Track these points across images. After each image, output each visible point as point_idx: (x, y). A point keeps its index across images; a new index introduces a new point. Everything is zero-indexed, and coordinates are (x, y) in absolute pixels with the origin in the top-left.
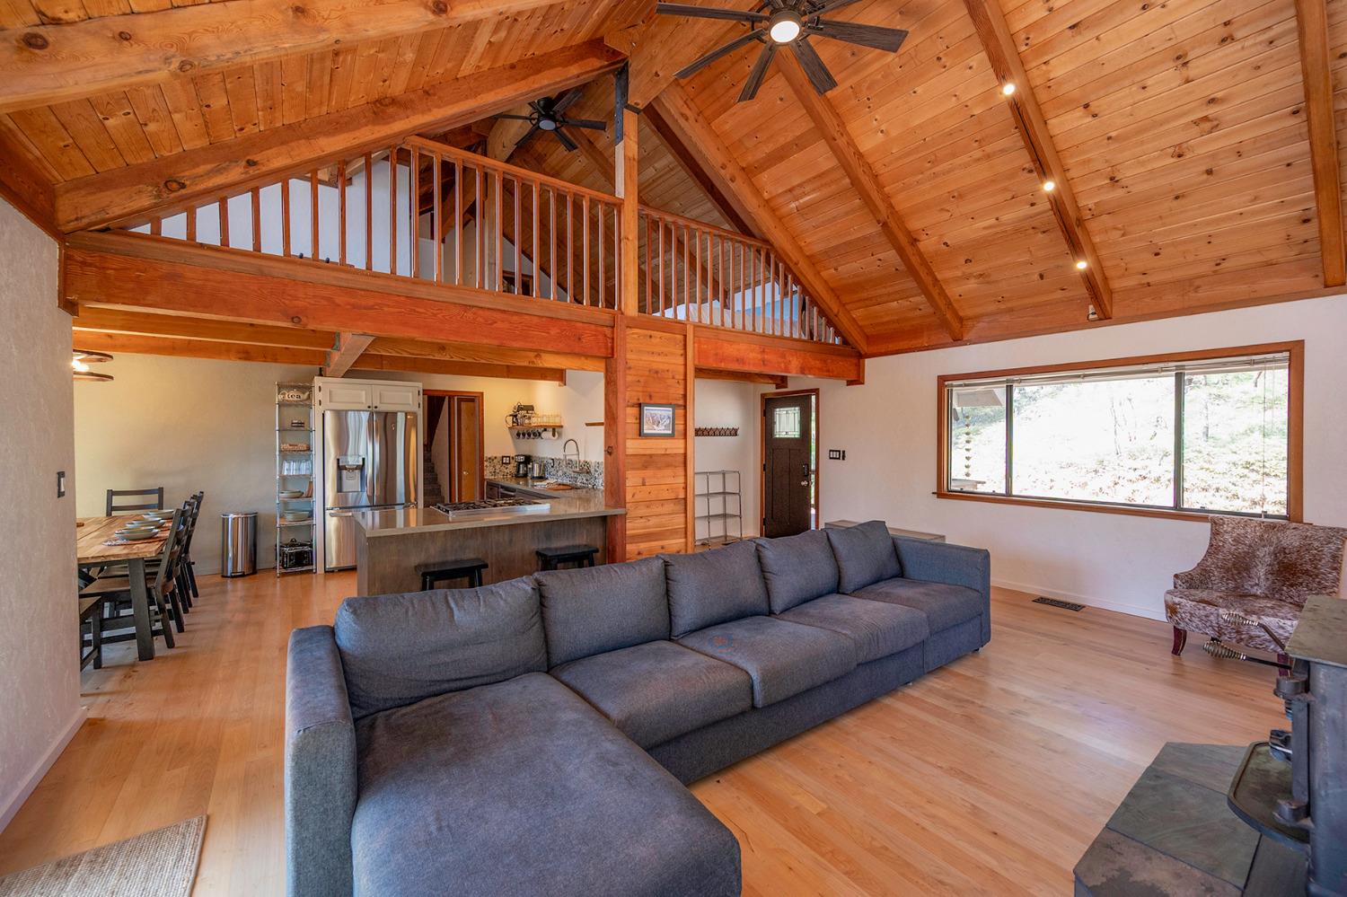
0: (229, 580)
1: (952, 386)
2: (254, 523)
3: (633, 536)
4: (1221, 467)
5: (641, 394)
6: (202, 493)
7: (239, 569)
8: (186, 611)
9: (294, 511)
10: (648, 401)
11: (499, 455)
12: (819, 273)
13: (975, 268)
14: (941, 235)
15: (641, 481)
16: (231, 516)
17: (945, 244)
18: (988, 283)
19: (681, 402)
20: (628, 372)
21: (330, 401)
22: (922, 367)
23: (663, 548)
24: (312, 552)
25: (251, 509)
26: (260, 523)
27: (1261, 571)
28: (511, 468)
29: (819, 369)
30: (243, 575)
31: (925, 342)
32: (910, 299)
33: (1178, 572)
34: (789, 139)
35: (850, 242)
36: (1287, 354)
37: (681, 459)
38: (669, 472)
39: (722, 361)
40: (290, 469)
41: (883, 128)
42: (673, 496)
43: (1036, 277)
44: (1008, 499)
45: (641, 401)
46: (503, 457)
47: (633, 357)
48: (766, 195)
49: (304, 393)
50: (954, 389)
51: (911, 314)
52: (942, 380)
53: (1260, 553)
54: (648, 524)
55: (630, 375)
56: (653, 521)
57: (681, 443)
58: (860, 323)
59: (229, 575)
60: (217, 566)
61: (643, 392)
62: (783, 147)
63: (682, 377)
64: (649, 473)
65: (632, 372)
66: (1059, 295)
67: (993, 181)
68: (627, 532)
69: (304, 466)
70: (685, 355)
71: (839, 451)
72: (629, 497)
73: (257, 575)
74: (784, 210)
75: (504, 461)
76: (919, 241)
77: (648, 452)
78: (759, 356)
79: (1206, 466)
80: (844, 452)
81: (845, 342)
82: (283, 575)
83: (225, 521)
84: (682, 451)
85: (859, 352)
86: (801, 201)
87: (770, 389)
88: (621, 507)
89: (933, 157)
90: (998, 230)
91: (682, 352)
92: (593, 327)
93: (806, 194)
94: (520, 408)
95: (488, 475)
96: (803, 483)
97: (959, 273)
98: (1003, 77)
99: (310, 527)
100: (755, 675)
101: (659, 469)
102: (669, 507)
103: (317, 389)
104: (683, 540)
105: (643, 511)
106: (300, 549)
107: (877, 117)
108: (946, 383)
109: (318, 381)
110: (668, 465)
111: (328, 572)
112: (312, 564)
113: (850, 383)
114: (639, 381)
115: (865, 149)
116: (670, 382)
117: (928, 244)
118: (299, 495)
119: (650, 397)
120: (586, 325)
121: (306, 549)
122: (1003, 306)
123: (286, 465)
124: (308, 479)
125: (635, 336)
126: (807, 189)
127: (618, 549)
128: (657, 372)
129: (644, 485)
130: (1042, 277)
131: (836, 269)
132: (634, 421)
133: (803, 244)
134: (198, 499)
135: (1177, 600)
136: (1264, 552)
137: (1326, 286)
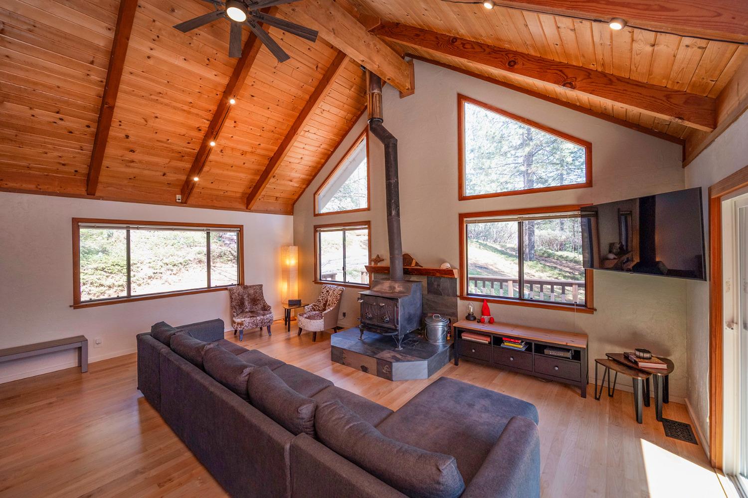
17: (127, 136)
27: (247, 303)
36: (239, 229)
43: (161, 174)
44: (129, 299)
52: (75, 220)
76: (112, 126)
90: (166, 145)
97: (119, 155)
108: (80, 224)
117: (115, 130)
130: (164, 175)
135: (243, 320)
136: (245, 297)
137: (247, 209)
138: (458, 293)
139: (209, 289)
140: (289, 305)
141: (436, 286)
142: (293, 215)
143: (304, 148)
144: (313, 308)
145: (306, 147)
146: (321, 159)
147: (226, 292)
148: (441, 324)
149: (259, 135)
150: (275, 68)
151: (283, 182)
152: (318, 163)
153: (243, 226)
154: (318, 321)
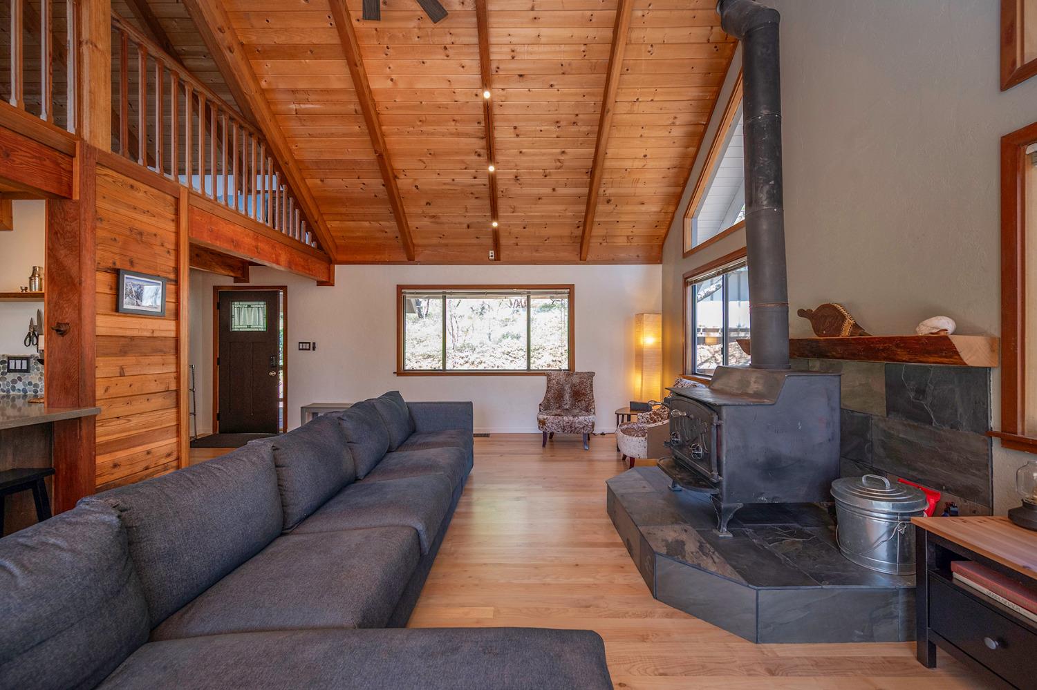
1: (405, 293)
3: (107, 444)
4: (498, 355)
5: (118, 257)
10: (128, 266)
12: (304, 179)
13: (432, 210)
14: (415, 179)
15: (118, 369)
17: (416, 187)
18: (437, 223)
19: (172, 276)
20: (99, 225)
22: (385, 277)
23: (148, 453)
27: (567, 396)
29: (302, 266)
31: (386, 257)
32: (381, 222)
33: (540, 403)
34: (305, 42)
35: (341, 161)
36: (568, 290)
37: (172, 344)
38: (157, 359)
39: (218, 238)
41: (394, 77)
42: (162, 388)
43: (465, 226)
44: (443, 373)
45: (118, 266)
47: (107, 206)
48: (264, 84)
50: (407, 295)
51: (378, 235)
52: (400, 288)
53: (566, 388)
54: (128, 425)
55: (103, 229)
56: (135, 421)
57: (171, 325)
58: (333, 234)
61: (121, 254)
62: (295, 47)
63: (172, 247)
64: (129, 360)
65: (105, 225)
66: (475, 241)
67: (457, 153)
68: (98, 440)
70: (177, 221)
71: (309, 343)
72: (99, 393)
74: (281, 108)
76: (398, 178)
77: (129, 333)
78: (254, 243)
79: (493, 354)
80: (314, 343)
81: (320, 247)
84: (173, 334)
85: (329, 258)
86: (303, 106)
87: (227, 281)
88: (91, 406)
89: (424, 119)
90: (452, 188)
91: (173, 217)
92: (34, 144)
93: (308, 101)
96: (271, 374)
97: (420, 211)
98: (486, 85)
100: (420, 527)
101: (145, 355)
102: (157, 402)
104: (175, 440)
105: (120, 409)
107: (391, 66)
108: (403, 291)
110: (156, 351)
113: (320, 283)
114: (115, 240)
115: (374, 87)
116: (158, 249)
117: (403, 183)
119: (132, 263)
120: (20, 138)
122: (443, 241)
125: (110, 180)
126: (312, 97)
127: (83, 466)
128: (141, 234)
129: (122, 375)
130: (468, 227)
131: (322, 181)
132: (108, 291)
133: (294, 147)
135: (545, 417)
136: (567, 387)
137: (581, 260)
138: (995, 423)
139: (529, 372)
140: (632, 409)
141: (912, 395)
142: (661, 263)
143: (641, 136)
144: (652, 419)
145: (646, 132)
146: (687, 147)
147: (544, 378)
148: (886, 506)
149: (555, 136)
150: (532, 9)
151: (629, 208)
152: (684, 157)
153: (574, 285)
154: (634, 438)
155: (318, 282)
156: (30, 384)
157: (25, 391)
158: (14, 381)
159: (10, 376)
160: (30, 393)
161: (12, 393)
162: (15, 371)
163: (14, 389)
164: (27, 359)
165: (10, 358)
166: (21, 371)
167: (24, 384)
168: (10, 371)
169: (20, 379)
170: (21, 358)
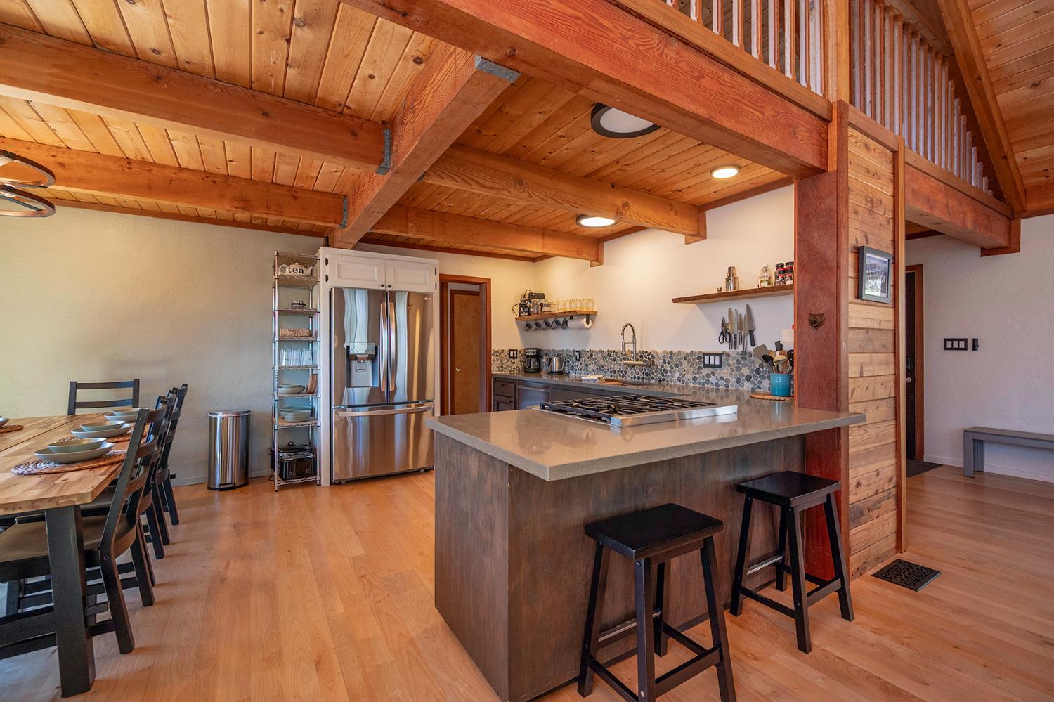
0: (217, 494)
2: (245, 422)
3: (853, 456)
6: (186, 385)
7: (229, 480)
8: (160, 554)
9: (291, 409)
10: (865, 244)
11: (506, 349)
16: (220, 415)
20: (849, 195)
21: (339, 277)
23: (878, 473)
24: (315, 459)
25: (244, 406)
26: (253, 423)
28: (518, 363)
30: (234, 488)
37: (892, 338)
40: (291, 358)
46: (510, 350)
47: (852, 172)
49: (307, 268)
57: (891, 313)
59: (217, 487)
60: (203, 476)
64: (866, 357)
69: (306, 355)
73: (250, 487)
75: (511, 355)
77: (866, 325)
80: (975, 341)
81: (998, 196)
82: (282, 488)
83: (212, 421)
84: (893, 327)
85: (1013, 210)
92: (808, 116)
94: (532, 296)
95: (495, 370)
99: (314, 428)
101: (875, 352)
102: (883, 410)
103: (322, 262)
106: (300, 455)
109: (324, 252)
110: (882, 347)
111: (334, 484)
112: (315, 474)
113: (991, 253)
116: (883, 219)
118: (299, 390)
120: (802, 111)
121: (307, 455)
123: (284, 353)
124: (311, 370)
128: (871, 202)
129: (861, 375)
134: (180, 393)
155: (983, 249)
156: (722, 378)
157: (717, 385)
158: (708, 376)
159: (705, 371)
160: (722, 387)
161: (706, 386)
162: (709, 366)
163: (708, 382)
164: (720, 355)
165: (705, 354)
166: (714, 366)
167: (717, 378)
168: (705, 366)
169: (713, 374)
170: (715, 355)
